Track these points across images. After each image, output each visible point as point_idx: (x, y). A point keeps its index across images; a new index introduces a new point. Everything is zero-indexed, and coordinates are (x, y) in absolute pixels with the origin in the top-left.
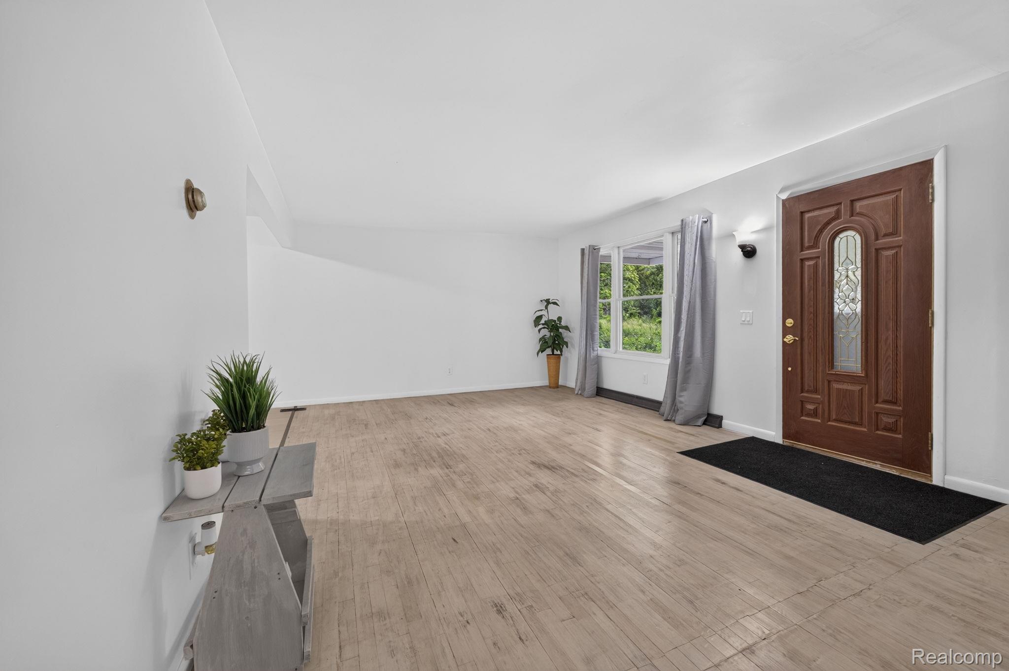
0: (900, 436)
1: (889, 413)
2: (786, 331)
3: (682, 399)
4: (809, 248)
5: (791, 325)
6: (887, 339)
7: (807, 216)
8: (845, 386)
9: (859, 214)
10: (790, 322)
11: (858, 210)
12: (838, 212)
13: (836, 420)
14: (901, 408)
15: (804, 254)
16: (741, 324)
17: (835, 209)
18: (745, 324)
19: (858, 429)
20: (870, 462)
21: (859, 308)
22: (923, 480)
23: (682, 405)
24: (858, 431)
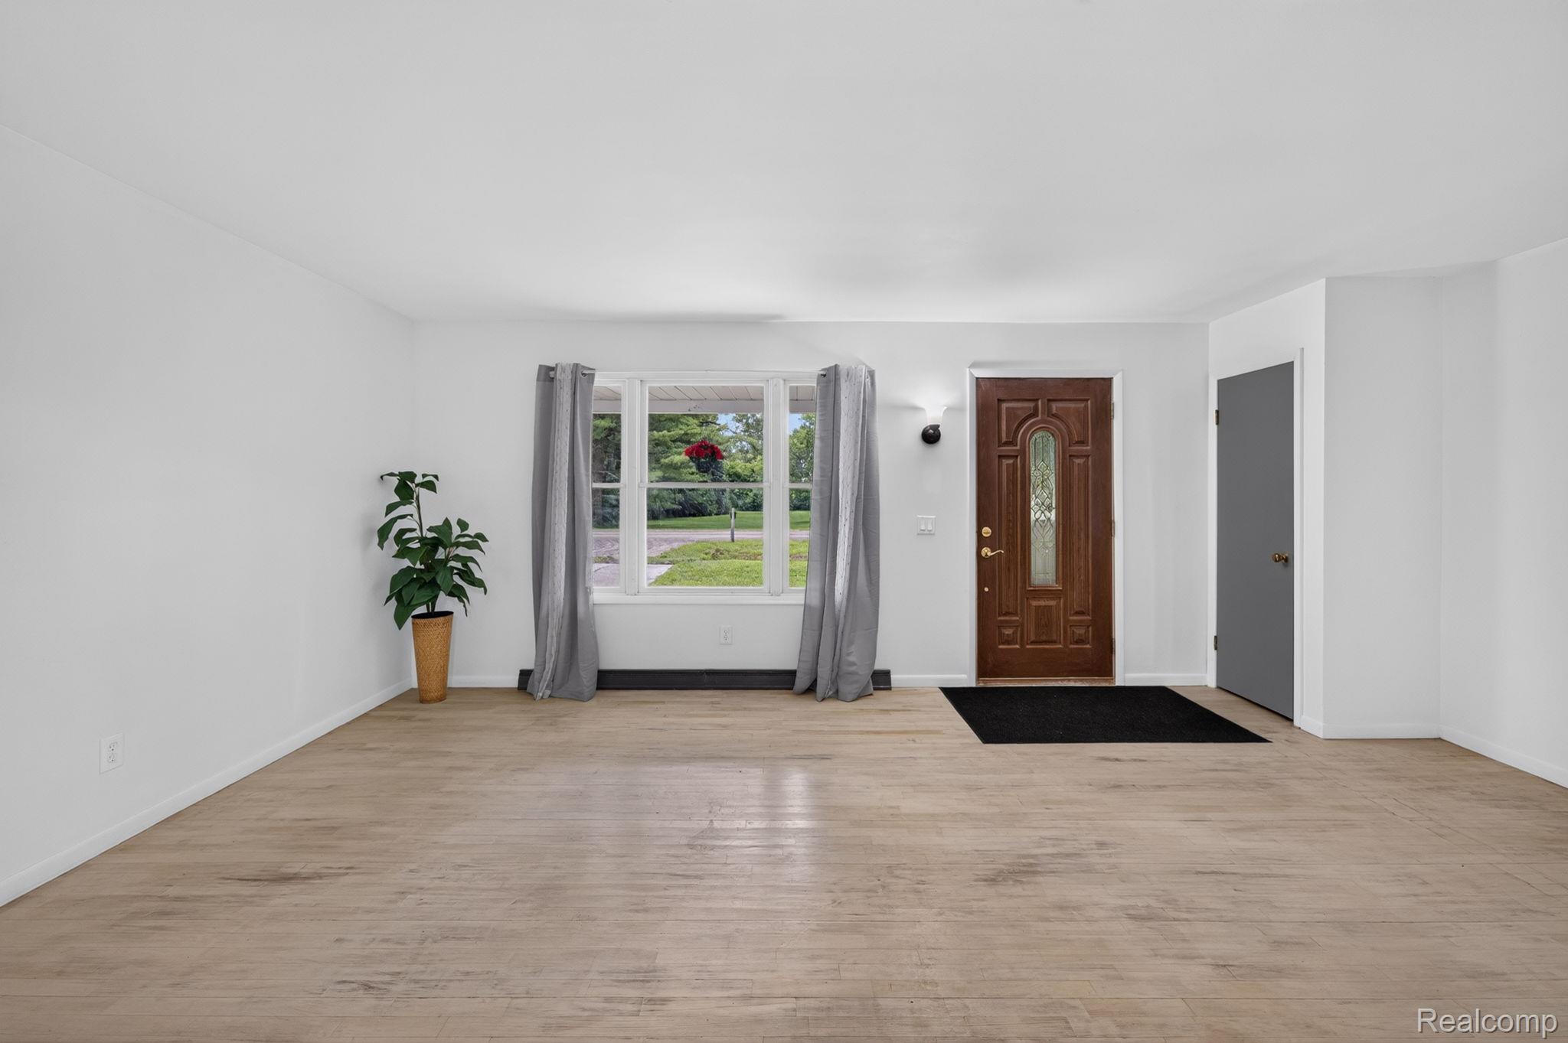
0: (1088, 646)
1: (1080, 623)
2: (981, 541)
3: (852, 659)
4: (1007, 443)
5: (989, 535)
6: (1079, 548)
7: (1004, 406)
8: (1042, 603)
9: (1054, 416)
10: (987, 531)
11: (1054, 411)
12: (1036, 408)
13: (1033, 643)
14: (1089, 618)
15: (1002, 451)
16: (918, 534)
17: (1031, 405)
18: (926, 534)
19: (1054, 647)
20: (1057, 680)
21: (1053, 515)
22: (1107, 685)
23: (853, 668)
24: (1051, 649)
